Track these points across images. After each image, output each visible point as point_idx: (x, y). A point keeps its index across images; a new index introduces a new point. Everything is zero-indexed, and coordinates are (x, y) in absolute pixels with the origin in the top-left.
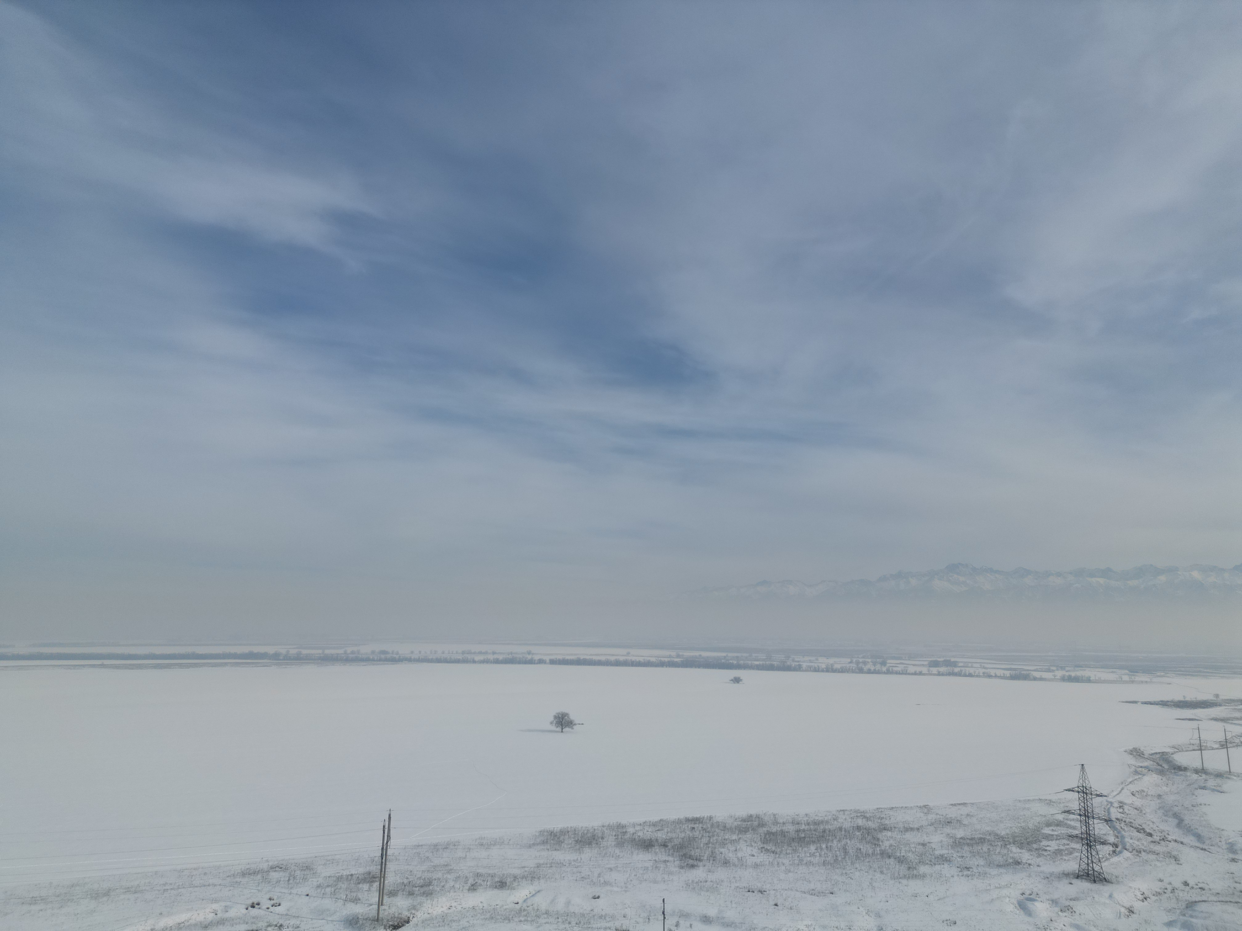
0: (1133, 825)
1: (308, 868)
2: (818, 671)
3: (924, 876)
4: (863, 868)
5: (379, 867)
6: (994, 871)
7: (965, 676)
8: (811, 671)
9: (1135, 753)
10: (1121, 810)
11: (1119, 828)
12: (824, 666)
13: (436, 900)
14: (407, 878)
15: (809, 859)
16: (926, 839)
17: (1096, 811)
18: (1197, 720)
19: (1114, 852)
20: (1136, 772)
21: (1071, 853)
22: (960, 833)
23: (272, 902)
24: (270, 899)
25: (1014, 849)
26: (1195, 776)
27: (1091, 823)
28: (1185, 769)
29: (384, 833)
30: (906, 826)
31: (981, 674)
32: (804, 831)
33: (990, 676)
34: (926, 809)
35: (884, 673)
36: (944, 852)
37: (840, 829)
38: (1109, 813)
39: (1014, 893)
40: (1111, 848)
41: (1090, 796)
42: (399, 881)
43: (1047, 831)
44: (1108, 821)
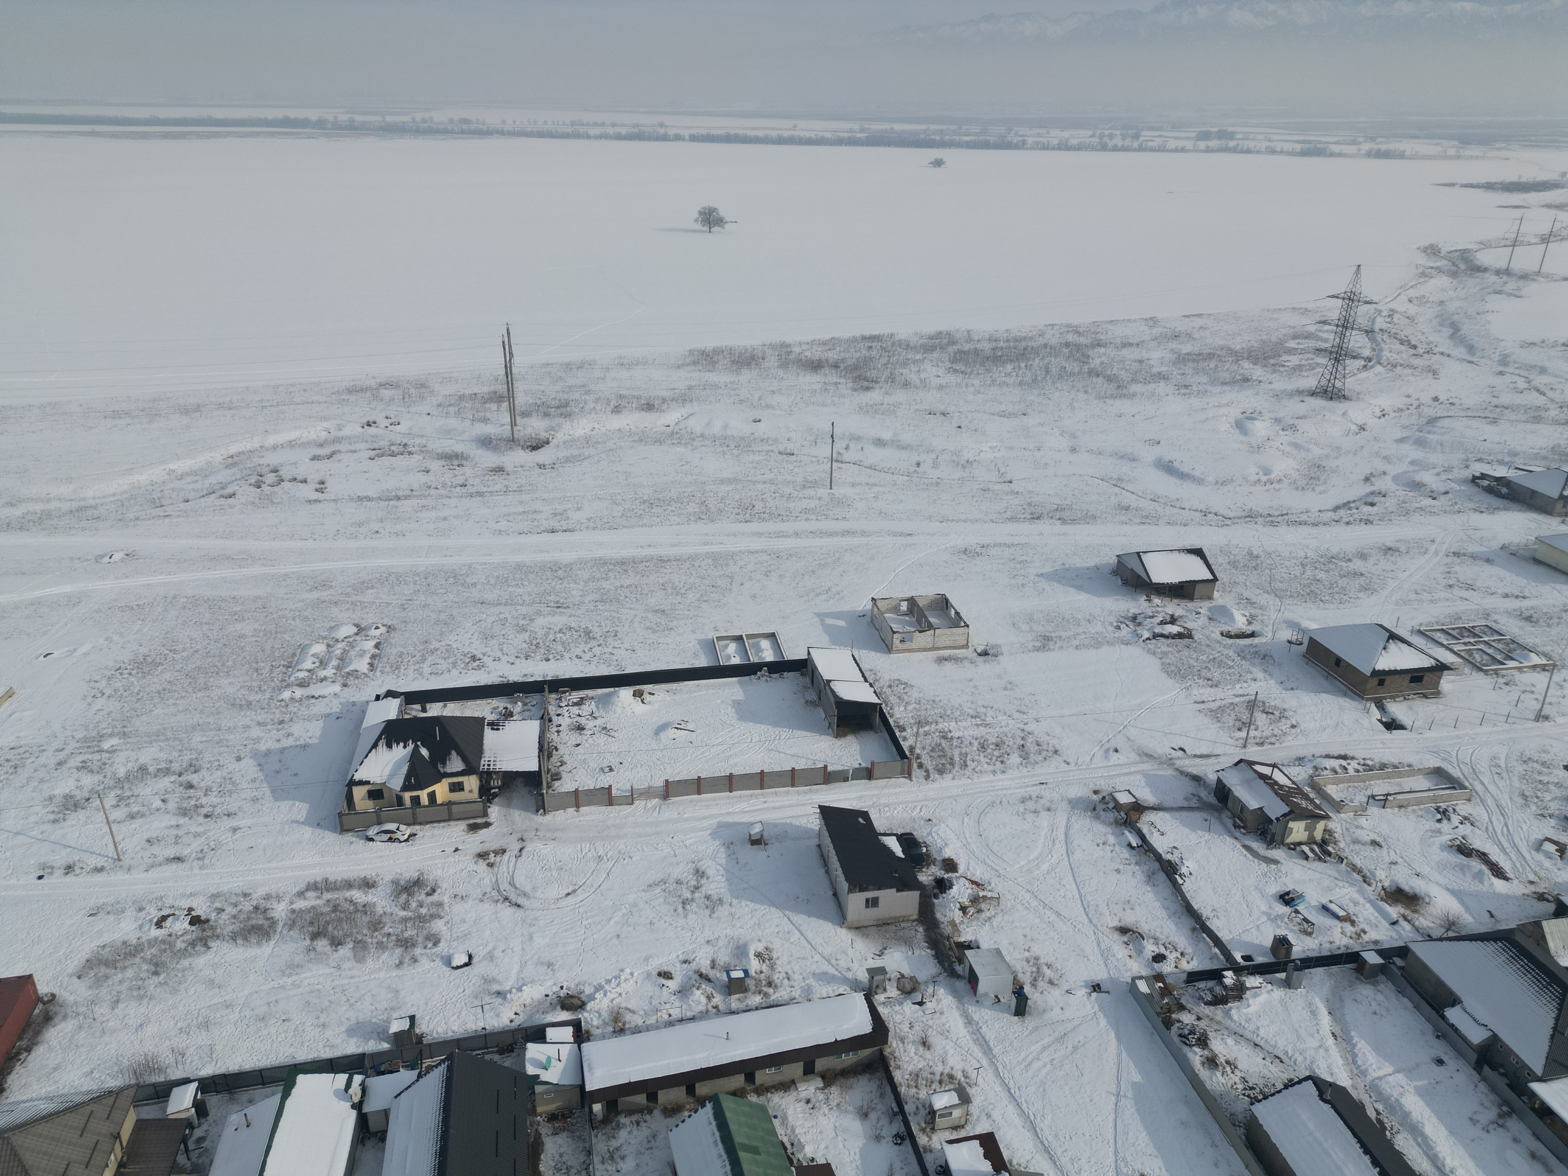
0: (1398, 337)
1: (422, 386)
2: (1047, 149)
3: (1134, 395)
4: (1065, 388)
5: (506, 386)
6: (1216, 389)
7: (1242, 152)
8: (1037, 149)
9: (1429, 251)
10: (1389, 320)
11: (1379, 339)
12: (1055, 142)
13: (576, 422)
14: (540, 399)
15: (1003, 379)
16: (1145, 355)
17: (1359, 320)
18: (1525, 207)
19: (1365, 366)
20: (1423, 274)
21: (1313, 369)
22: (1186, 348)
23: (390, 421)
24: (387, 418)
25: (1246, 365)
26: (1494, 278)
27: (1348, 334)
28: (1486, 270)
29: (504, 349)
30: (1125, 341)
31: (1263, 150)
32: (1002, 348)
33: (1273, 152)
34: (1153, 321)
35: (1135, 150)
36: (1163, 369)
37: (1045, 346)
38: (1373, 322)
39: (1235, 413)
40: (1363, 363)
41: (1357, 303)
42: (531, 401)
43: (1292, 344)
44: (1369, 332)
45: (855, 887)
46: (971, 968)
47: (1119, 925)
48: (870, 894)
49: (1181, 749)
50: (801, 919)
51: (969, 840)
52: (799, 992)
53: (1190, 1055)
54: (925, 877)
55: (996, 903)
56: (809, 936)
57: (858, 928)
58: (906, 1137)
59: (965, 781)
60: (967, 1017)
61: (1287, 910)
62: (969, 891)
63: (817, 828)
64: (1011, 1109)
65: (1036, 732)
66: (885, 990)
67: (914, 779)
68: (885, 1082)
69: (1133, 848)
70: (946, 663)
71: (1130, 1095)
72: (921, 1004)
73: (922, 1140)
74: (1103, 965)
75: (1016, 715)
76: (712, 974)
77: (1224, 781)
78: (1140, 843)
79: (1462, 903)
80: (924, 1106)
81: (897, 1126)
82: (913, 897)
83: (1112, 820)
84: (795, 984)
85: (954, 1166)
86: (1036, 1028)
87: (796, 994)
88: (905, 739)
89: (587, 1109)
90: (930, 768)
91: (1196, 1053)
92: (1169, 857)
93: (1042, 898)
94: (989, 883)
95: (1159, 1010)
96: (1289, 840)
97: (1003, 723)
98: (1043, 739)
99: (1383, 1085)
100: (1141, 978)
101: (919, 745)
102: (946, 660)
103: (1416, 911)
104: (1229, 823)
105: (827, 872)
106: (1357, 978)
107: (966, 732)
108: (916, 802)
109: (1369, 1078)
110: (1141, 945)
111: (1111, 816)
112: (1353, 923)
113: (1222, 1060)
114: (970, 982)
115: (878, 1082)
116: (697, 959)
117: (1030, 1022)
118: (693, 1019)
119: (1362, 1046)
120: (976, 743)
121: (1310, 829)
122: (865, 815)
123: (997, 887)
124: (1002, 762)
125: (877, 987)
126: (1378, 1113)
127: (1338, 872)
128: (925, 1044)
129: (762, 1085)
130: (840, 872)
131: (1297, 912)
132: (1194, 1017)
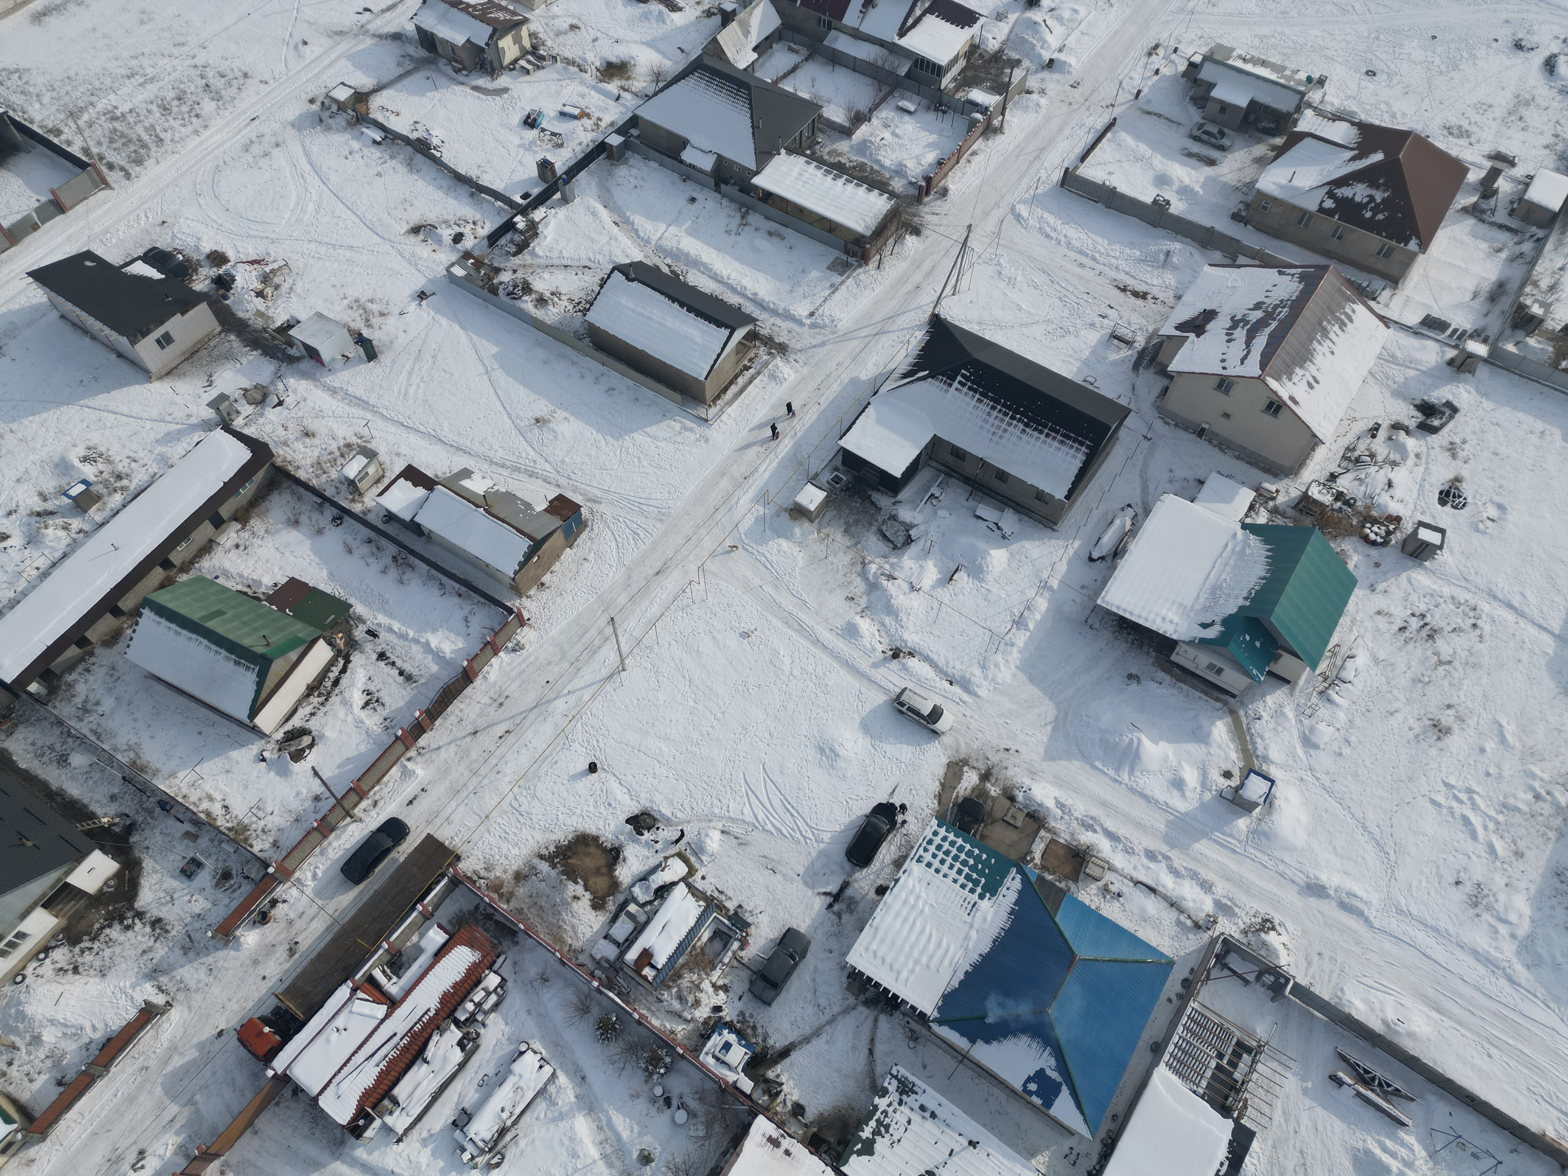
45: (135, 336)
46: (305, 345)
47: (409, 227)
48: (158, 333)
49: (367, 10)
50: (101, 400)
51: (219, 221)
52: (154, 465)
53: (523, 306)
54: (201, 283)
55: (287, 271)
56: (124, 409)
57: (169, 373)
58: (342, 515)
59: (172, 159)
60: (329, 389)
61: (535, 132)
62: (254, 273)
63: (45, 299)
64: (413, 438)
65: (211, 62)
66: (238, 412)
67: (114, 185)
68: (295, 487)
69: (379, 143)
70: (47, 19)
71: (496, 366)
72: (280, 403)
73: (357, 508)
74: (416, 273)
75: (176, 51)
76: (49, 506)
77: (423, 26)
78: (383, 134)
79: (658, 50)
80: (341, 483)
81: (330, 512)
82: (202, 311)
83: (344, 124)
84: (146, 461)
85: (394, 509)
86: (394, 361)
87: (154, 468)
88: (69, 143)
89: (24, 696)
90: (123, 163)
91: (526, 302)
92: (414, 136)
93: (327, 240)
94: (268, 254)
95: (481, 284)
96: (506, 62)
97: (169, 68)
98: (224, 66)
99: (665, 243)
100: (453, 265)
101: (91, 143)
102: (44, 15)
103: (628, 78)
104: (449, 70)
105: (93, 338)
106: (612, 165)
107: (134, 100)
108: (134, 210)
109: (653, 243)
110: (437, 235)
111: (341, 120)
112: (588, 116)
113: (547, 294)
114: (311, 357)
115: (288, 491)
116: (21, 503)
117: (385, 359)
118: (65, 556)
119: (639, 220)
120: (154, 108)
121: (517, 40)
122: (89, 255)
123: (277, 254)
124: (197, 116)
125: (229, 414)
126: (669, 266)
127: (558, 72)
128: (308, 434)
129: (183, 563)
130: (107, 331)
131: (543, 130)
132: (510, 272)
